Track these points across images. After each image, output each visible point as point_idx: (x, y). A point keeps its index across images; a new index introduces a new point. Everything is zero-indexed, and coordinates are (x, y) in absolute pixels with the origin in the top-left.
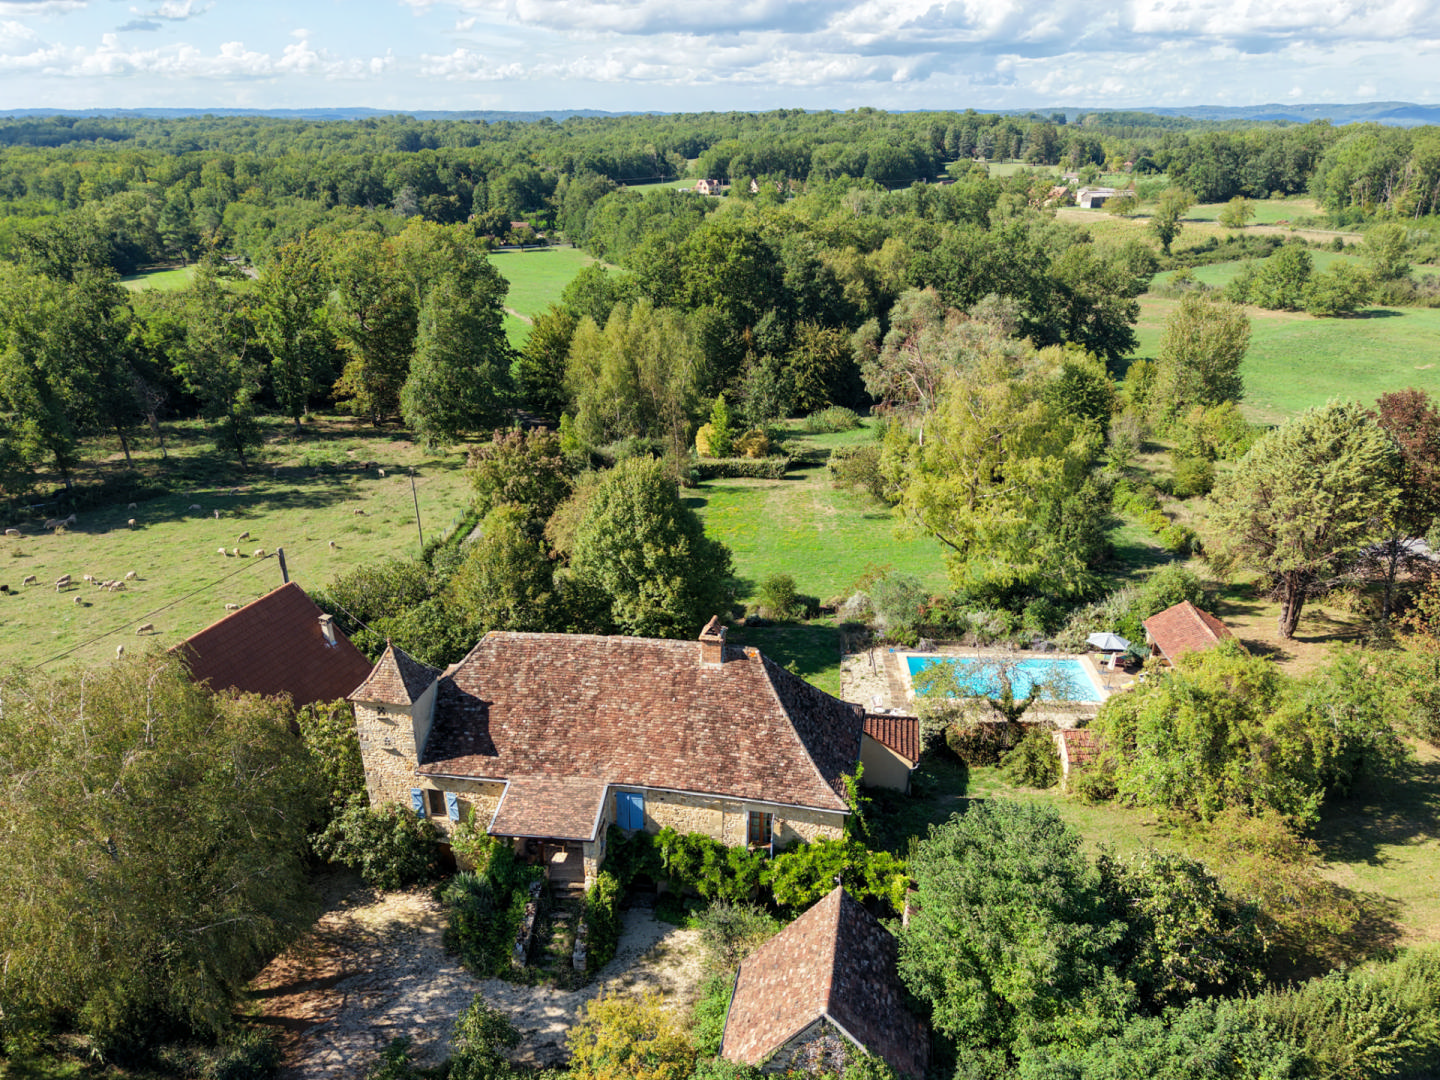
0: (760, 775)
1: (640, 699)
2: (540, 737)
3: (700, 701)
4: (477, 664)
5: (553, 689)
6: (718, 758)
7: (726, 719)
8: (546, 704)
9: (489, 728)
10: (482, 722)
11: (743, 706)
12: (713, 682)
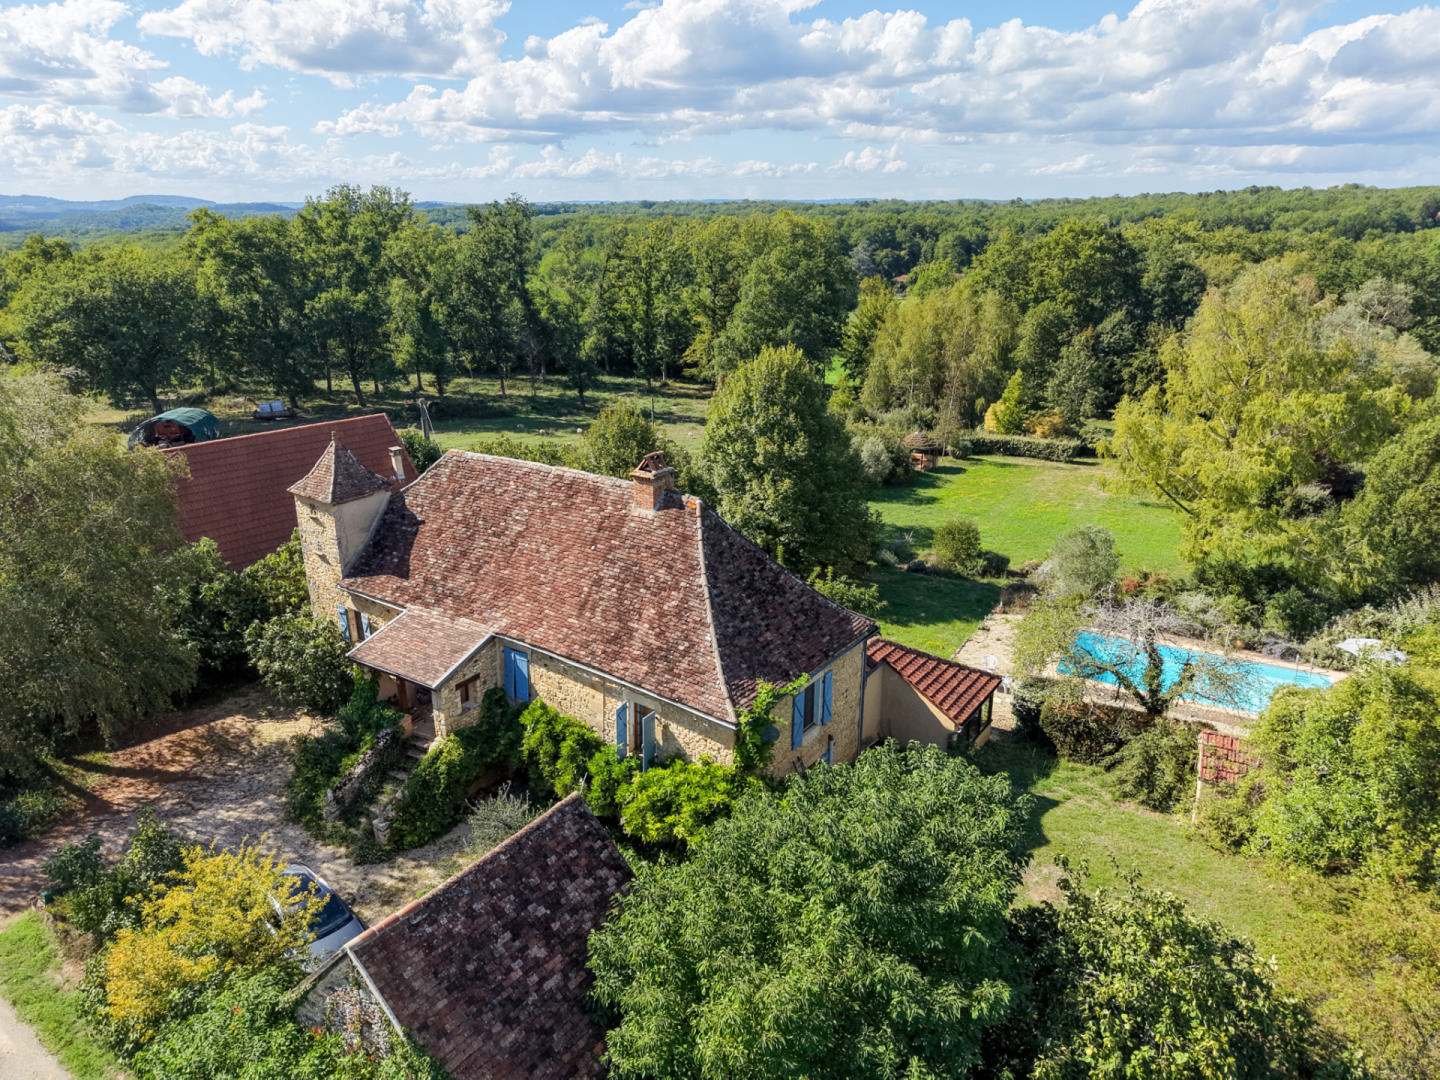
0: (650, 656)
1: (560, 543)
2: (455, 569)
3: (619, 554)
4: (429, 482)
5: (485, 520)
6: (614, 625)
7: (639, 579)
8: (473, 534)
9: (414, 551)
10: (411, 544)
11: (661, 567)
12: (639, 533)
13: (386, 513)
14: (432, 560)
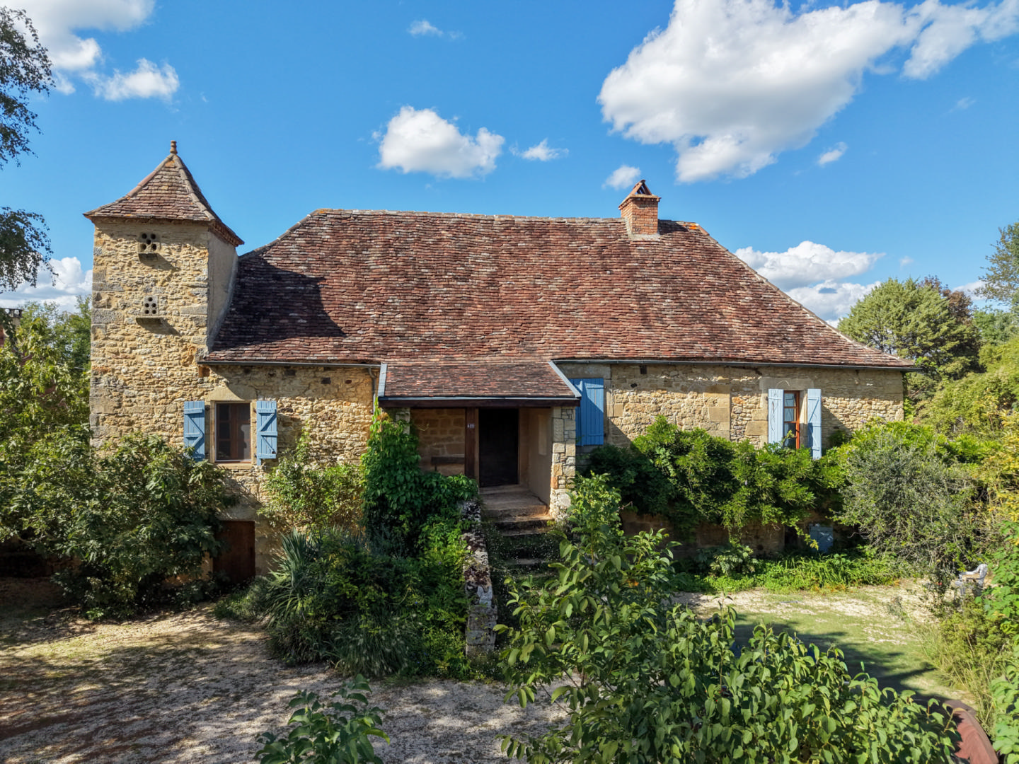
1: (560, 274)
2: (421, 317)
3: (646, 272)
5: (428, 267)
6: (701, 327)
8: (421, 283)
9: (327, 307)
10: (318, 301)
11: (705, 274)
12: (656, 254)
13: (239, 276)
14: (374, 314)
